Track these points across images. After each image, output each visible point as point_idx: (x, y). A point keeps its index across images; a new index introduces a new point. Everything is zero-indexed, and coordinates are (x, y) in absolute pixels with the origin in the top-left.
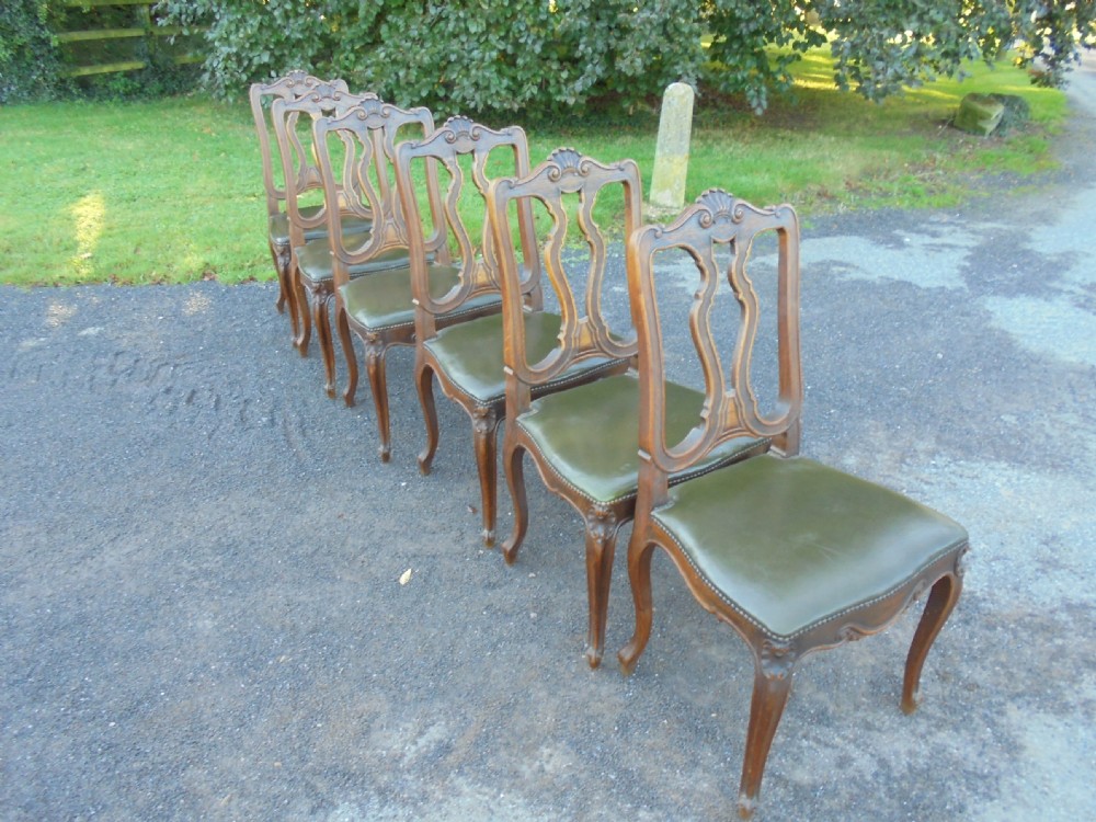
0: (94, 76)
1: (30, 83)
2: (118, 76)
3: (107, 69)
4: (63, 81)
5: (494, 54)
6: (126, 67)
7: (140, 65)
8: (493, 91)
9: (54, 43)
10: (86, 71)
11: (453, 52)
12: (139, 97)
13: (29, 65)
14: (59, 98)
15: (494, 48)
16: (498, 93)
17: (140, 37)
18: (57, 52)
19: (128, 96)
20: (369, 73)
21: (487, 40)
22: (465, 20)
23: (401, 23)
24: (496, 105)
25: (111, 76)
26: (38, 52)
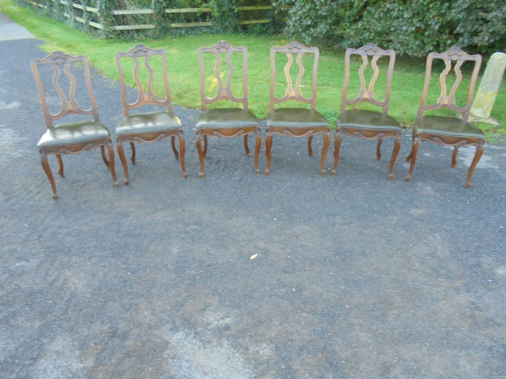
0: (249, 24)
1: (225, 26)
2: (258, 25)
3: (254, 22)
4: (236, 26)
5: (413, 29)
6: (262, 21)
7: (267, 21)
8: (410, 47)
9: (236, 11)
10: (246, 22)
11: (393, 26)
12: (264, 35)
13: (226, 19)
14: (234, 32)
15: (414, 26)
16: (412, 48)
17: (270, 9)
18: (236, 15)
19: (260, 33)
20: (352, 33)
21: (411, 22)
22: (403, 11)
23: (373, 11)
24: (410, 54)
25: (255, 25)
26: (230, 14)
